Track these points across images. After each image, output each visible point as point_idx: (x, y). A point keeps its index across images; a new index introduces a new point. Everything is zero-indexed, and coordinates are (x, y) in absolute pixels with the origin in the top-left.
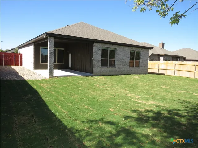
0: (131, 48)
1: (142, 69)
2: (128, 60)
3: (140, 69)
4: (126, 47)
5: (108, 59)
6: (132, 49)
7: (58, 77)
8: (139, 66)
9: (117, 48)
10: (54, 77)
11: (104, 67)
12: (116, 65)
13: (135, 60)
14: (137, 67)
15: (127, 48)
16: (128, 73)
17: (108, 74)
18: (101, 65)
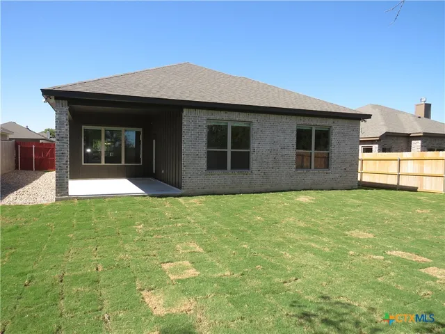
0: (299, 118)
1: (337, 175)
2: (292, 151)
3: (331, 176)
4: (284, 117)
5: (229, 150)
6: (302, 122)
7: (79, 198)
8: (328, 168)
9: (253, 120)
10: (70, 199)
11: (217, 172)
12: (254, 164)
13: (313, 151)
14: (321, 171)
15: (284, 119)
16: (292, 188)
17: (227, 189)
18: (205, 166)
